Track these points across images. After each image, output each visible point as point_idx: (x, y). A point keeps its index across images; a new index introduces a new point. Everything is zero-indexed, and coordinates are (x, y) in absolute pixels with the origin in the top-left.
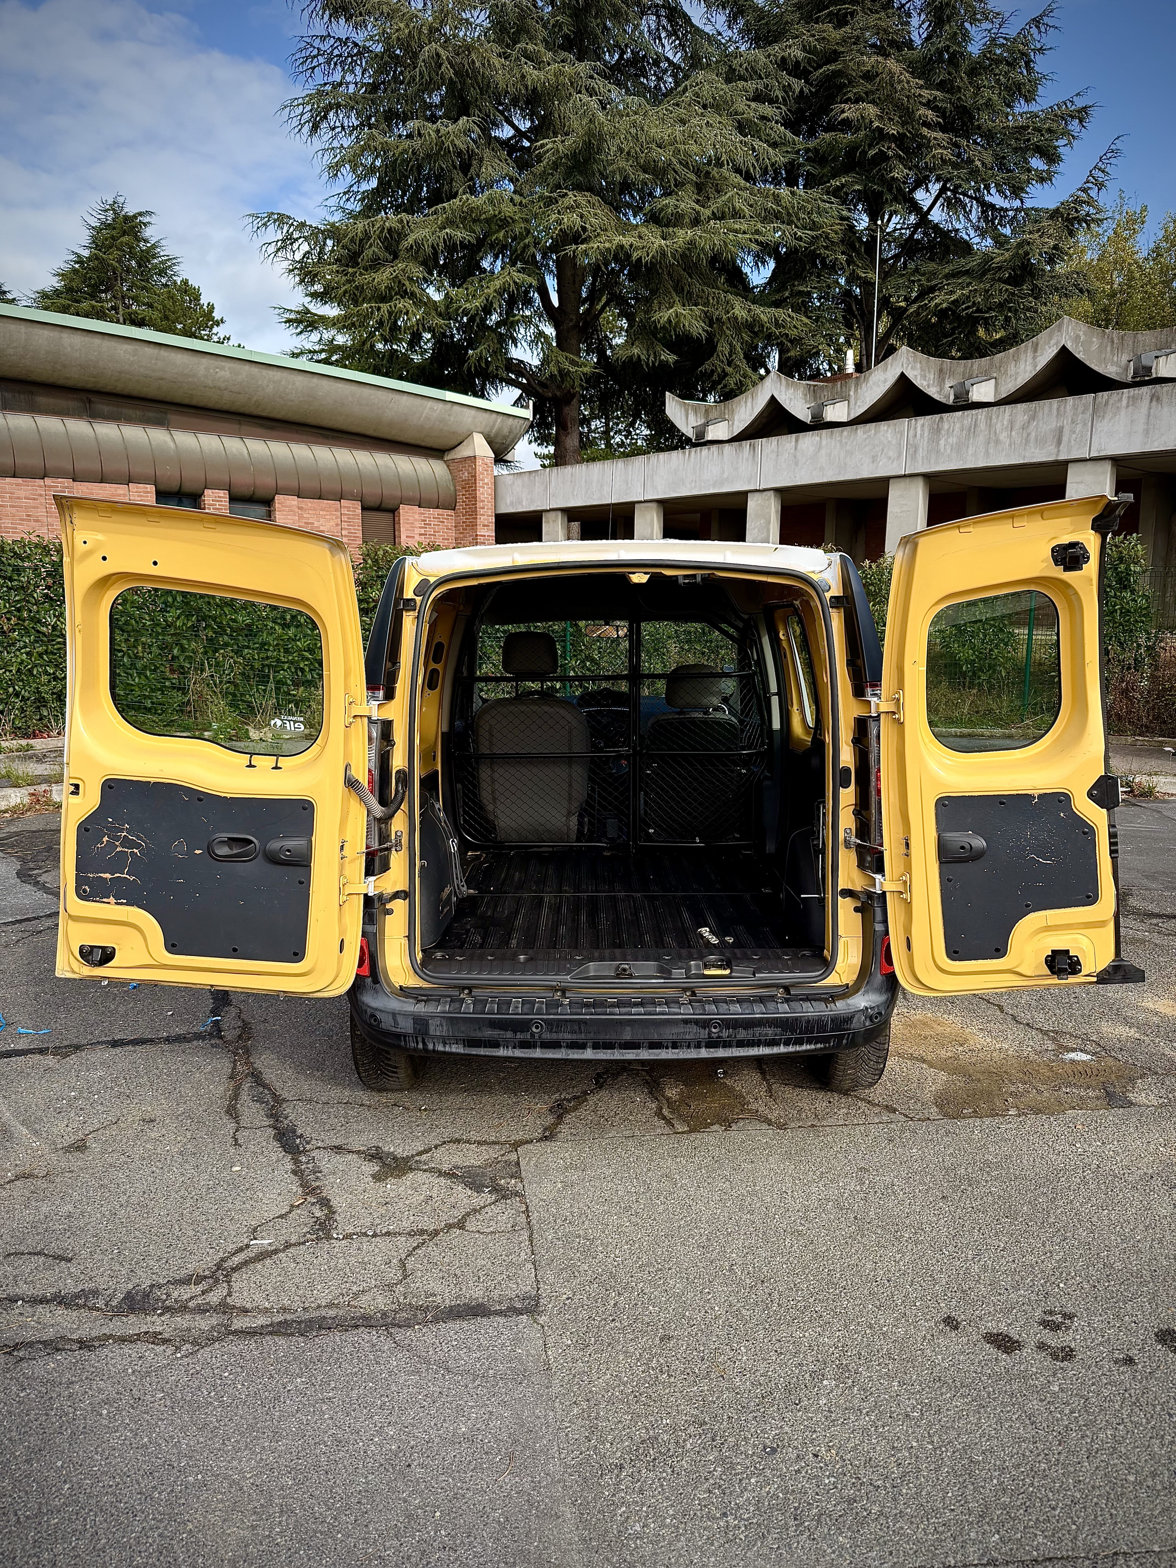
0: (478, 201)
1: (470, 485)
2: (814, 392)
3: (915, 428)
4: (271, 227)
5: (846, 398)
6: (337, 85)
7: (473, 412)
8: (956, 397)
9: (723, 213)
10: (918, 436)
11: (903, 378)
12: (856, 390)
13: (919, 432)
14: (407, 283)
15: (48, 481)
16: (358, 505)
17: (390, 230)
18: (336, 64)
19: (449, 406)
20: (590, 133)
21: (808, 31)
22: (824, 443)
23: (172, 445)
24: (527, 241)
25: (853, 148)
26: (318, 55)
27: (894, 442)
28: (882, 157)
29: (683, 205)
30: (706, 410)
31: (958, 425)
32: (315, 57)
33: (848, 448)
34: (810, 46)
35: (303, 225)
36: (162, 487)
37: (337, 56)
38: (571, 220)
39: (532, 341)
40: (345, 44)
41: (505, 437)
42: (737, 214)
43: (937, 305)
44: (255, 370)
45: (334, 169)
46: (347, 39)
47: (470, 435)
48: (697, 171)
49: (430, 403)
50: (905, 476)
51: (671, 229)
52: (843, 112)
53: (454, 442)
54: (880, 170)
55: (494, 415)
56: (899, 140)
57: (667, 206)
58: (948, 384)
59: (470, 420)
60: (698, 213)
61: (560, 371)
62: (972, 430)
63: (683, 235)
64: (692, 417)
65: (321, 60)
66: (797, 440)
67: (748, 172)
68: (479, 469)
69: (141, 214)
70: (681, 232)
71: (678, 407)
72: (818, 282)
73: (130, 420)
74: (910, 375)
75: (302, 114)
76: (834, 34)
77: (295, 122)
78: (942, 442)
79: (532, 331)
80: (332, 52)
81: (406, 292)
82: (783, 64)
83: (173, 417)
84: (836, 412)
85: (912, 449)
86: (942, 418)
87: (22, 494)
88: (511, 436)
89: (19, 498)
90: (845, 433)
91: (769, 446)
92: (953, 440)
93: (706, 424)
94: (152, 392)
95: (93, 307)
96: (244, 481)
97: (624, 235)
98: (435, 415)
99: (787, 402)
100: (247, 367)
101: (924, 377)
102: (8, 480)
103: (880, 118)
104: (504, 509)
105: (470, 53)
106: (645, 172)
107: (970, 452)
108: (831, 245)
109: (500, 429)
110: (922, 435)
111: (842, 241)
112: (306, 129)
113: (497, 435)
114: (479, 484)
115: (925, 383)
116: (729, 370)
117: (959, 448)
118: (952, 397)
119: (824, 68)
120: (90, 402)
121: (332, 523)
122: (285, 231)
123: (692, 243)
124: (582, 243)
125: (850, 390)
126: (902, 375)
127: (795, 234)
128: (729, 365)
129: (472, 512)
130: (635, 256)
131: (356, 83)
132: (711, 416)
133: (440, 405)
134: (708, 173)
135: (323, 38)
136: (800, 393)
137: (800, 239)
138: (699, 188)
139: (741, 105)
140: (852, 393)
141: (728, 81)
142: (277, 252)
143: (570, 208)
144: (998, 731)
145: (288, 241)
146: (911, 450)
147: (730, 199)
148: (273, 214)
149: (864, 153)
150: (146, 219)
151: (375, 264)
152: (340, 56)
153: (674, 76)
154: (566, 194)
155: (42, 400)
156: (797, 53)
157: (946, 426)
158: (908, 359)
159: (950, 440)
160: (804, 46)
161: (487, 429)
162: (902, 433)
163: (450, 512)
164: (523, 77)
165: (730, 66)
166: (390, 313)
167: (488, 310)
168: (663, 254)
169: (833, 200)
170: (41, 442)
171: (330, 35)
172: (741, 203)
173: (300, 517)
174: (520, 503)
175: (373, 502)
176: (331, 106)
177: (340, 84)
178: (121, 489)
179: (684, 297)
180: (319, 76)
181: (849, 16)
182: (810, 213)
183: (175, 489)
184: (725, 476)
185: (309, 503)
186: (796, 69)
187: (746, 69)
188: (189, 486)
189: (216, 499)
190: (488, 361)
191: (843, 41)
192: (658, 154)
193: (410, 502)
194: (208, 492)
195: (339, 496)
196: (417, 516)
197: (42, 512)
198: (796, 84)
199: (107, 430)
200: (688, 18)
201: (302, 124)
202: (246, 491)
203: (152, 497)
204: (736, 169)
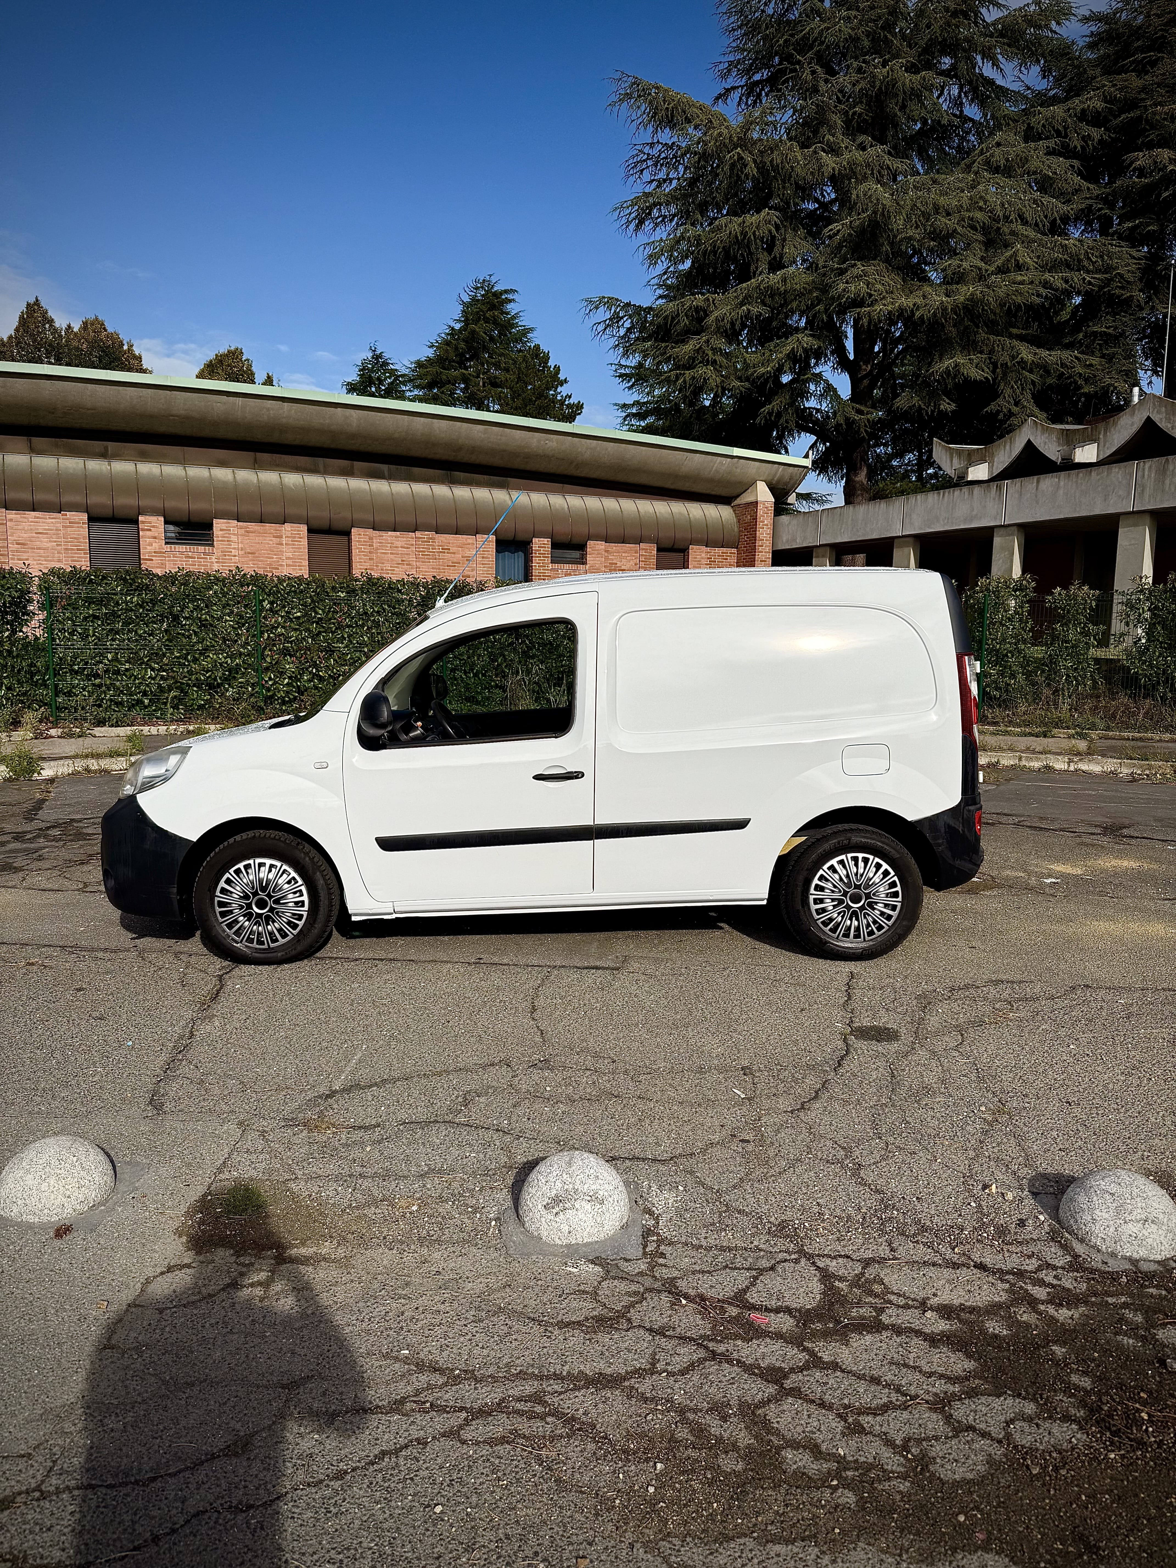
0: (775, 279)
1: (752, 527)
2: (1066, 435)
3: (1144, 470)
4: (602, 309)
5: (1099, 440)
6: (660, 183)
7: (757, 464)
9: (1007, 267)
10: (1146, 476)
12: (1105, 433)
13: (1146, 473)
14: (710, 353)
15: (418, 534)
16: (654, 547)
18: (662, 165)
19: (735, 460)
20: (875, 214)
21: (1111, 82)
22: (1062, 483)
23: (510, 503)
25: (1148, 191)
26: (647, 159)
27: (1124, 482)
29: (966, 264)
30: (969, 454)
32: (644, 161)
33: (1083, 487)
34: (1111, 97)
35: (628, 305)
36: (501, 538)
37: (663, 159)
38: (858, 288)
39: (821, 395)
40: (671, 147)
41: (786, 484)
42: (1019, 267)
44: (576, 440)
45: (653, 259)
46: (673, 143)
47: (753, 483)
48: (984, 231)
49: (718, 459)
50: (1133, 512)
52: (1137, 159)
53: (740, 490)
55: (776, 466)
59: (754, 471)
60: (982, 269)
61: (847, 419)
63: (965, 292)
64: (955, 461)
65: (650, 163)
66: (1038, 482)
68: (760, 512)
70: (963, 289)
71: (944, 451)
73: (479, 484)
74: (1156, 418)
75: (630, 214)
76: (1135, 82)
77: (624, 220)
78: (1167, 482)
79: (822, 386)
80: (659, 156)
81: (708, 361)
82: (1082, 116)
83: (510, 481)
84: (1087, 454)
85: (1140, 488)
86: (1167, 460)
87: (399, 544)
88: (792, 482)
89: (396, 547)
91: (1016, 486)
93: (968, 467)
94: (497, 461)
96: (563, 530)
97: (908, 296)
98: (723, 468)
99: (1042, 445)
100: (570, 438)
101: (1168, 420)
102: (390, 533)
103: (1174, 161)
104: (781, 546)
105: (772, 153)
106: (930, 238)
108: (1126, 284)
109: (782, 477)
110: (1149, 476)
112: (632, 226)
113: (778, 481)
114: (760, 525)
115: (1169, 426)
116: (1015, 409)
119: (1123, 116)
120: (450, 471)
121: (634, 562)
122: (612, 311)
123: (973, 300)
124: (866, 308)
125: (1099, 433)
126: (1149, 418)
127: (1084, 279)
128: (1016, 404)
129: (752, 550)
130: (918, 314)
131: (679, 179)
132: (974, 458)
133: (728, 460)
134: (997, 229)
135: (652, 145)
136: (1056, 437)
137: (1090, 283)
138: (987, 245)
139: (1035, 163)
140: (1101, 436)
141: (1027, 139)
142: (605, 329)
143: (859, 277)
144: (1167, 736)
145: (616, 319)
146: (1139, 490)
147: (1015, 254)
148: (604, 297)
149: (1160, 195)
151: (683, 338)
152: (666, 158)
153: (979, 134)
154: (855, 265)
155: (417, 470)
156: (1097, 104)
157: (1171, 467)
158: (1154, 404)
159: (1174, 480)
160: (1105, 97)
161: (770, 478)
162: (1132, 474)
163: (734, 550)
164: (821, 166)
165: (1029, 124)
166: (693, 379)
167: (780, 371)
168: (945, 311)
169: (1123, 244)
170: (415, 504)
171: (658, 142)
172: (1025, 257)
173: (606, 558)
174: (795, 540)
175: (667, 544)
176: (655, 205)
177: (665, 181)
178: (470, 539)
179: (969, 345)
180: (646, 176)
181: (1153, 63)
182: (1102, 257)
183: (512, 538)
184: (974, 513)
185: (613, 547)
186: (1096, 119)
187: (1044, 126)
188: (521, 537)
189: (541, 546)
190: (779, 415)
191: (1144, 89)
192: (943, 222)
193: (698, 542)
194: (535, 540)
195: (639, 540)
196: (703, 555)
197: (412, 558)
198: (1096, 133)
199: (462, 493)
200: (991, 82)
201: (629, 222)
202: (565, 539)
203: (493, 545)
204: (1025, 222)
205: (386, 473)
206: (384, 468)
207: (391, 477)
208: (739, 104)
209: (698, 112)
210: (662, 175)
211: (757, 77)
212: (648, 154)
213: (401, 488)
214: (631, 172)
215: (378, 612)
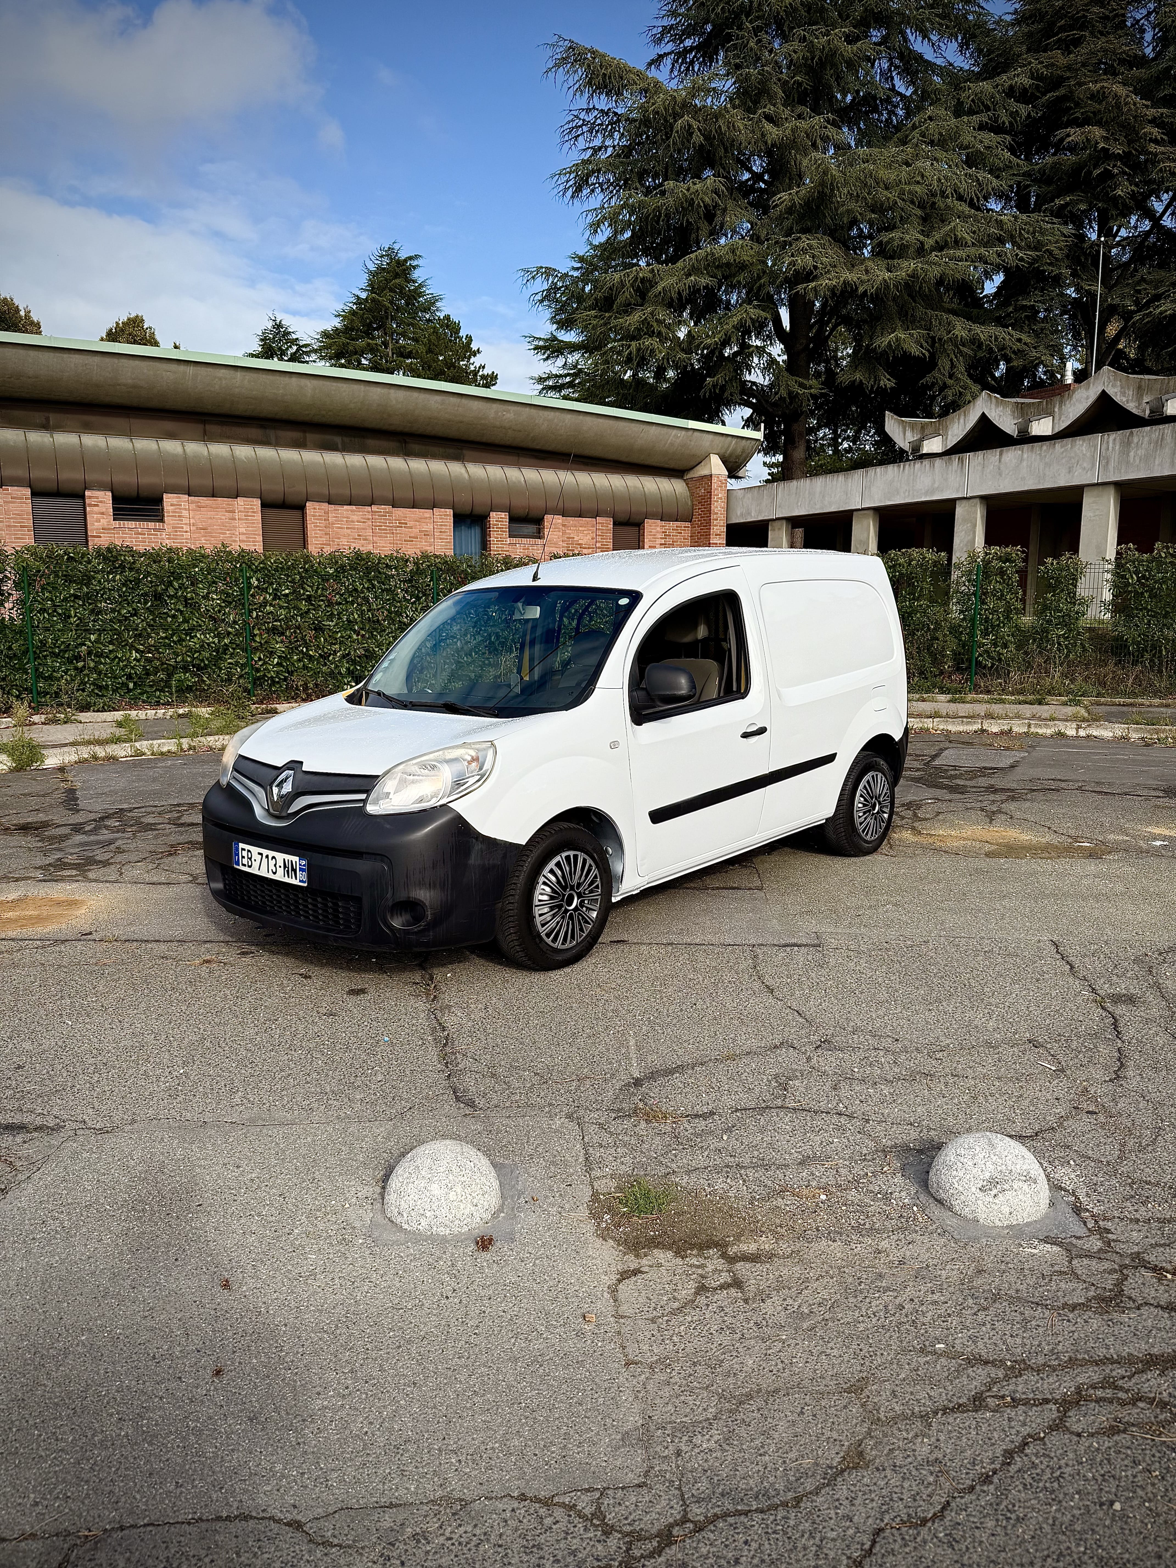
0: (723, 249)
1: (706, 501)
2: (1021, 409)
3: (1108, 442)
4: (539, 279)
5: (1051, 414)
6: (596, 150)
7: (711, 437)
8: (1152, 411)
9: (946, 241)
10: (1110, 448)
11: (1104, 395)
12: (1060, 407)
13: (1111, 445)
14: (655, 324)
15: (375, 508)
16: (610, 521)
17: (643, 280)
18: (597, 132)
19: (690, 433)
20: (822, 184)
21: (1037, 59)
22: (1025, 456)
23: (466, 476)
24: (762, 281)
25: (1077, 169)
26: (583, 125)
27: (1088, 454)
28: (1107, 175)
29: (908, 237)
30: (922, 427)
31: (1146, 439)
32: (580, 126)
33: (1047, 460)
34: (1038, 74)
35: (565, 275)
36: (458, 511)
37: (599, 125)
38: (804, 261)
39: (764, 368)
40: (607, 114)
41: (738, 457)
42: (958, 243)
43: (1161, 313)
44: (533, 411)
45: (595, 226)
46: (609, 109)
47: (707, 456)
48: (921, 206)
49: (675, 432)
50: (1098, 484)
51: (896, 261)
52: (1068, 135)
53: (693, 463)
54: (1104, 188)
55: (729, 438)
56: (1125, 158)
57: (892, 239)
58: (1146, 399)
59: (708, 444)
60: (922, 243)
61: (790, 393)
62: (1160, 443)
63: (908, 266)
64: (909, 434)
65: (585, 129)
66: (1001, 454)
67: (972, 199)
68: (714, 485)
69: (411, 258)
70: (904, 264)
71: (896, 425)
72: (1042, 296)
73: (434, 456)
74: (1111, 391)
75: (567, 182)
76: (1061, 59)
77: (562, 187)
78: (1132, 454)
79: (765, 359)
80: (595, 122)
81: (653, 332)
82: (1010, 92)
83: (467, 453)
84: (1042, 427)
86: (1132, 432)
87: (355, 518)
88: (744, 455)
89: (353, 522)
90: (1045, 448)
91: (975, 459)
92: (1141, 452)
93: (921, 440)
94: (453, 433)
95: (369, 344)
96: (521, 504)
97: (851, 271)
98: (678, 441)
99: (997, 418)
100: (527, 409)
101: (1123, 394)
102: (345, 507)
103: (1106, 139)
104: (736, 520)
105: (717, 120)
106: (873, 211)
107: (1157, 462)
108: (1055, 261)
109: (734, 450)
110: (1113, 448)
111: (1067, 256)
112: (570, 194)
113: (731, 455)
114: (714, 498)
115: (1124, 399)
117: (1147, 459)
118: (1148, 412)
119: (1050, 94)
120: (405, 442)
121: (589, 537)
122: (550, 282)
123: (914, 275)
124: (812, 281)
125: (1054, 407)
126: (1103, 392)
127: (1017, 255)
128: (950, 377)
129: (707, 524)
130: (861, 289)
131: (614, 147)
132: (927, 432)
133: (684, 433)
134: (934, 203)
135: (588, 111)
136: (1008, 411)
137: (1022, 259)
138: (925, 219)
139: (967, 137)
140: (1056, 410)
141: (958, 113)
143: (804, 250)
144: (1157, 701)
145: (553, 289)
146: (1104, 462)
147: (953, 230)
148: (542, 267)
149: (1090, 173)
150: (414, 263)
151: (628, 308)
152: (602, 125)
153: (907, 108)
154: (800, 238)
155: (371, 442)
156: (1025, 81)
157: (1135, 440)
158: (1109, 378)
159: (1139, 452)
160: (1032, 74)
161: (723, 451)
162: (1095, 447)
163: (688, 524)
164: (763, 135)
165: (959, 99)
166: (638, 350)
167: (725, 343)
168: (887, 287)
169: (1055, 220)
170: (370, 477)
171: (594, 107)
172: (963, 231)
173: (564, 533)
174: (749, 514)
175: (623, 518)
176: (593, 172)
177: (600, 148)
178: (427, 513)
179: (908, 320)
180: (581, 143)
181: (1077, 42)
182: (1034, 232)
183: (468, 512)
184: (936, 485)
185: (571, 521)
186: (1024, 96)
187: (973, 100)
188: (478, 510)
189: (499, 520)
190: (723, 388)
191: (1069, 68)
192: (883, 195)
193: (654, 516)
194: (492, 514)
195: (596, 514)
196: (658, 529)
197: (369, 533)
198: (1024, 110)
199: (418, 465)
200: (919, 58)
201: (566, 190)
202: (522, 513)
203: (451, 519)
204: (960, 198)
205: (340, 446)
206: (338, 440)
207: (345, 449)
208: (672, 71)
209: (636, 78)
210: (597, 142)
211: (688, 43)
212: (584, 120)
213: (356, 460)
214: (566, 138)
215: (368, 588)
